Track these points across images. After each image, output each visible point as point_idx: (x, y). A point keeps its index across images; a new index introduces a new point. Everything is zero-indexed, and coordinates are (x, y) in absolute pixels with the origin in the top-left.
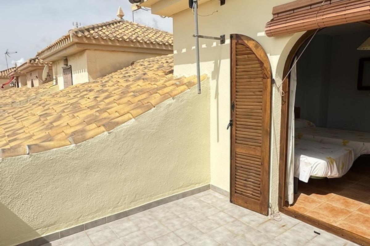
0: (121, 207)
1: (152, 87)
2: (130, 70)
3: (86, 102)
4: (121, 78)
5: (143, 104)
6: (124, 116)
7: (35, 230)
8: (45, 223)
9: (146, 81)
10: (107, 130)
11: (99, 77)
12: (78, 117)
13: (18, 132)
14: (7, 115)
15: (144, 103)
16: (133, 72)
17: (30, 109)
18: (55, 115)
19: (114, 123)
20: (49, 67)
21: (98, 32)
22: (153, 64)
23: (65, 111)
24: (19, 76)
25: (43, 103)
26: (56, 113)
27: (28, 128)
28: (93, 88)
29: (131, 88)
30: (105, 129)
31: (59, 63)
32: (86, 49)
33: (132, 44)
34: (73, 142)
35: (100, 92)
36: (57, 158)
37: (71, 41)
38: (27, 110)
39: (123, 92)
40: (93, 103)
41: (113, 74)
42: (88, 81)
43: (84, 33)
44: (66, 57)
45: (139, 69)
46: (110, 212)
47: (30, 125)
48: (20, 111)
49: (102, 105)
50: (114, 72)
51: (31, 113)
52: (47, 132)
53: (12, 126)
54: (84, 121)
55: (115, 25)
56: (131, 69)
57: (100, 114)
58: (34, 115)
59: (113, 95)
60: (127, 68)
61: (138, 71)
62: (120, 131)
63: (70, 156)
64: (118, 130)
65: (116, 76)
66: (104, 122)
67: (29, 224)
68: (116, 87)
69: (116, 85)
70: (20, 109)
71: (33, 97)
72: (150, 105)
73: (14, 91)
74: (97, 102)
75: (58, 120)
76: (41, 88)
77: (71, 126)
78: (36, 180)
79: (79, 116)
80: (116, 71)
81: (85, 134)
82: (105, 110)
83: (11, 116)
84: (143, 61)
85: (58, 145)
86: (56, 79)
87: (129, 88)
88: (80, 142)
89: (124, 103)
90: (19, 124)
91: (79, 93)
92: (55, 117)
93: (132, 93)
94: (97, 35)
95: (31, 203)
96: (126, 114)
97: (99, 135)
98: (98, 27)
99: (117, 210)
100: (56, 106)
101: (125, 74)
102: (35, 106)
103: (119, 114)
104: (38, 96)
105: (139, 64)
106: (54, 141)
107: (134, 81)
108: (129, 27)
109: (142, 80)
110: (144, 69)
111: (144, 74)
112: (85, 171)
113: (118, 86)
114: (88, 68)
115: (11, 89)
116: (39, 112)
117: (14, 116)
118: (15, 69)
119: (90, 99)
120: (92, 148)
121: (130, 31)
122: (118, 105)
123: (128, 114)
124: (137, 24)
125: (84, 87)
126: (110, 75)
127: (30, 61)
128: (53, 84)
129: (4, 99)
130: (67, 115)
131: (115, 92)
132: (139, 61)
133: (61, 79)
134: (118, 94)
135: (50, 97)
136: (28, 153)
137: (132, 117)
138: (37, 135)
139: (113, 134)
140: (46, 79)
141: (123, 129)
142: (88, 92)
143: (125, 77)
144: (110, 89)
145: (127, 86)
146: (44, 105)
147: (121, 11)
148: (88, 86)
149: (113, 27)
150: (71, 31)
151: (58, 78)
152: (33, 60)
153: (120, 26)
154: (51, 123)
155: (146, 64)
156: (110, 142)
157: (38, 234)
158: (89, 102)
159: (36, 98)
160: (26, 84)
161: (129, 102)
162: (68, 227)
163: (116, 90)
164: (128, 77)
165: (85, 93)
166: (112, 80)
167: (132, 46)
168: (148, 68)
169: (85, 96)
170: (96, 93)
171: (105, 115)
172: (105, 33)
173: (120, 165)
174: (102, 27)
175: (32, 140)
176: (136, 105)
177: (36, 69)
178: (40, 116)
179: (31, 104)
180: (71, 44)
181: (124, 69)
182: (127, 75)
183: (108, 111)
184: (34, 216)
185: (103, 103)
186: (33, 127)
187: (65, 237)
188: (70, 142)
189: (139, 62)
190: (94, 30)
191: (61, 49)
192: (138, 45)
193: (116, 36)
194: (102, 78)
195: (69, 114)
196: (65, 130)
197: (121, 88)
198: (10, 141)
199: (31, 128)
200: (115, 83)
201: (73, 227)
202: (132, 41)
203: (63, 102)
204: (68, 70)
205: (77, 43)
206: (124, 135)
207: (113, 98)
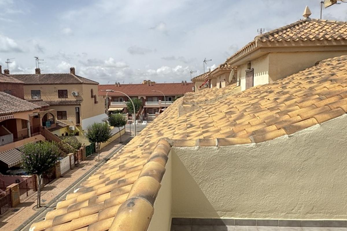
0: (294, 215)
1: (343, 90)
2: (314, 71)
3: (266, 103)
4: (303, 80)
5: (331, 110)
6: (307, 121)
7: (216, 211)
8: (224, 207)
9: (334, 82)
10: (288, 133)
11: (279, 79)
12: (258, 117)
13: (209, 125)
14: (201, 110)
15: (332, 108)
16: (317, 73)
17: (218, 106)
18: (238, 113)
19: (296, 127)
20: (235, 70)
21: (282, 35)
22: (344, 62)
23: (247, 110)
24: (211, 79)
25: (229, 102)
26: (239, 112)
27: (217, 123)
28: (273, 90)
29: (316, 90)
30: (286, 132)
31: (243, 67)
32: (270, 53)
33: (318, 43)
34: (254, 141)
35: (281, 93)
36: (239, 154)
37: (256, 46)
38: (216, 107)
39: (306, 94)
40: (273, 105)
41: (294, 75)
42: (268, 83)
43: (268, 38)
44: (250, 61)
45: (325, 69)
46: (283, 216)
47: (218, 120)
48: (211, 108)
49: (283, 107)
50: (296, 73)
51: (219, 110)
52: (231, 128)
53: (205, 120)
54: (264, 122)
55: (300, 26)
56: (316, 70)
57: (280, 116)
58: (221, 112)
59: (294, 97)
60: (310, 69)
61: (324, 72)
62: (301, 136)
63: (250, 154)
64: (299, 135)
65: (297, 77)
66: (285, 124)
67: (212, 205)
68: (298, 88)
69: (297, 87)
70: (211, 106)
71: (220, 97)
72: (340, 110)
73: (207, 91)
74: (277, 103)
75: (241, 119)
76: (227, 89)
77: (252, 125)
78: (221, 169)
79: (260, 116)
80: (298, 72)
81: (265, 135)
82: (286, 112)
83: (205, 112)
84: (330, 61)
85: (241, 142)
86: (239, 81)
87: (314, 91)
88: (260, 142)
89: (307, 107)
90: (210, 118)
91: (260, 94)
92: (237, 115)
93: (317, 96)
94: (281, 38)
95: (215, 187)
96: (309, 118)
97: (279, 138)
98: (282, 30)
99: (291, 216)
100: (238, 105)
101: (308, 75)
102: (222, 104)
103: (301, 118)
104: (225, 95)
105: (325, 64)
106: (237, 137)
107: (319, 82)
108: (316, 26)
109: (330, 82)
110: (332, 68)
111: (333, 75)
112: (262, 170)
113: (300, 88)
114: (269, 70)
115: (205, 89)
116: (225, 110)
117: (206, 112)
118: (209, 73)
119: (270, 100)
120: (271, 149)
121: (317, 29)
122: (300, 108)
123: (312, 118)
124: (325, 21)
125: (264, 88)
126: (291, 76)
127: (221, 66)
128: (236, 85)
129: (200, 97)
130: (249, 114)
131: (297, 94)
132: (325, 60)
133: (243, 81)
134: (300, 97)
135: (234, 97)
136: (217, 145)
137: (316, 122)
138: (223, 130)
139: (293, 138)
140: (232, 81)
141: (306, 134)
142: (268, 93)
143: (308, 78)
144: (291, 91)
145: (310, 88)
146: (229, 103)
147: (308, 10)
148: (268, 87)
149: (297, 28)
150: (257, 38)
151: (242, 81)
152: (223, 65)
153: (306, 26)
154: (235, 120)
155: (334, 63)
156: (289, 146)
157: (218, 215)
158: (269, 104)
159: (222, 97)
160: (216, 86)
161: (314, 105)
162: (242, 217)
163: (298, 92)
164: (312, 78)
165: (265, 94)
166: (293, 81)
167: (318, 44)
168: (338, 68)
169: (265, 98)
170: (276, 95)
171: (286, 117)
172: (289, 35)
173: (299, 171)
174: (286, 29)
175: (219, 133)
176: (322, 109)
177: (225, 73)
178: (226, 113)
179: (219, 103)
180: (256, 49)
181: (307, 70)
182: (310, 76)
183: (289, 113)
184: (216, 199)
185: (283, 104)
186: (220, 122)
187: (238, 226)
188: (251, 141)
189: (325, 62)
190: (278, 34)
191: (246, 54)
192: (326, 43)
193: (300, 37)
194: (282, 80)
195: (251, 113)
196: (246, 128)
197: (303, 90)
198: (204, 132)
199: (219, 123)
200: (297, 84)
201: (246, 219)
202: (319, 40)
203: (245, 102)
204: (251, 73)
205: (261, 48)
206: (305, 140)
207: (294, 100)
